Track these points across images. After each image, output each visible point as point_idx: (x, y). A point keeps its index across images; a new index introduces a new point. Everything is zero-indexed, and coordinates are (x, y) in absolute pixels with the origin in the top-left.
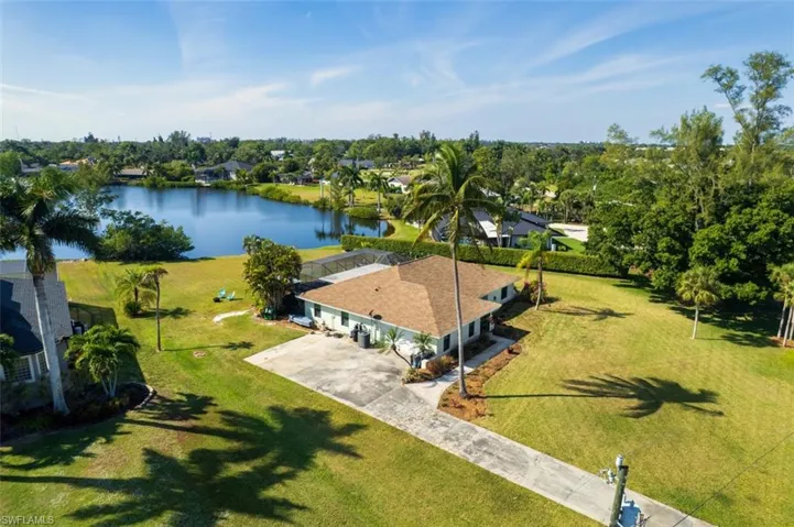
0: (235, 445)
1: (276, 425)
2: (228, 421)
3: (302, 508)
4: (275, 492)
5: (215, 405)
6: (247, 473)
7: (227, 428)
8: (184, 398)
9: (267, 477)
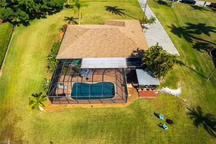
0: (192, 34)
1: (181, 35)
2: (191, 40)
3: (185, 23)
4: (188, 26)
5: (193, 45)
6: (191, 29)
7: (192, 38)
8: (200, 50)
9: (188, 28)
